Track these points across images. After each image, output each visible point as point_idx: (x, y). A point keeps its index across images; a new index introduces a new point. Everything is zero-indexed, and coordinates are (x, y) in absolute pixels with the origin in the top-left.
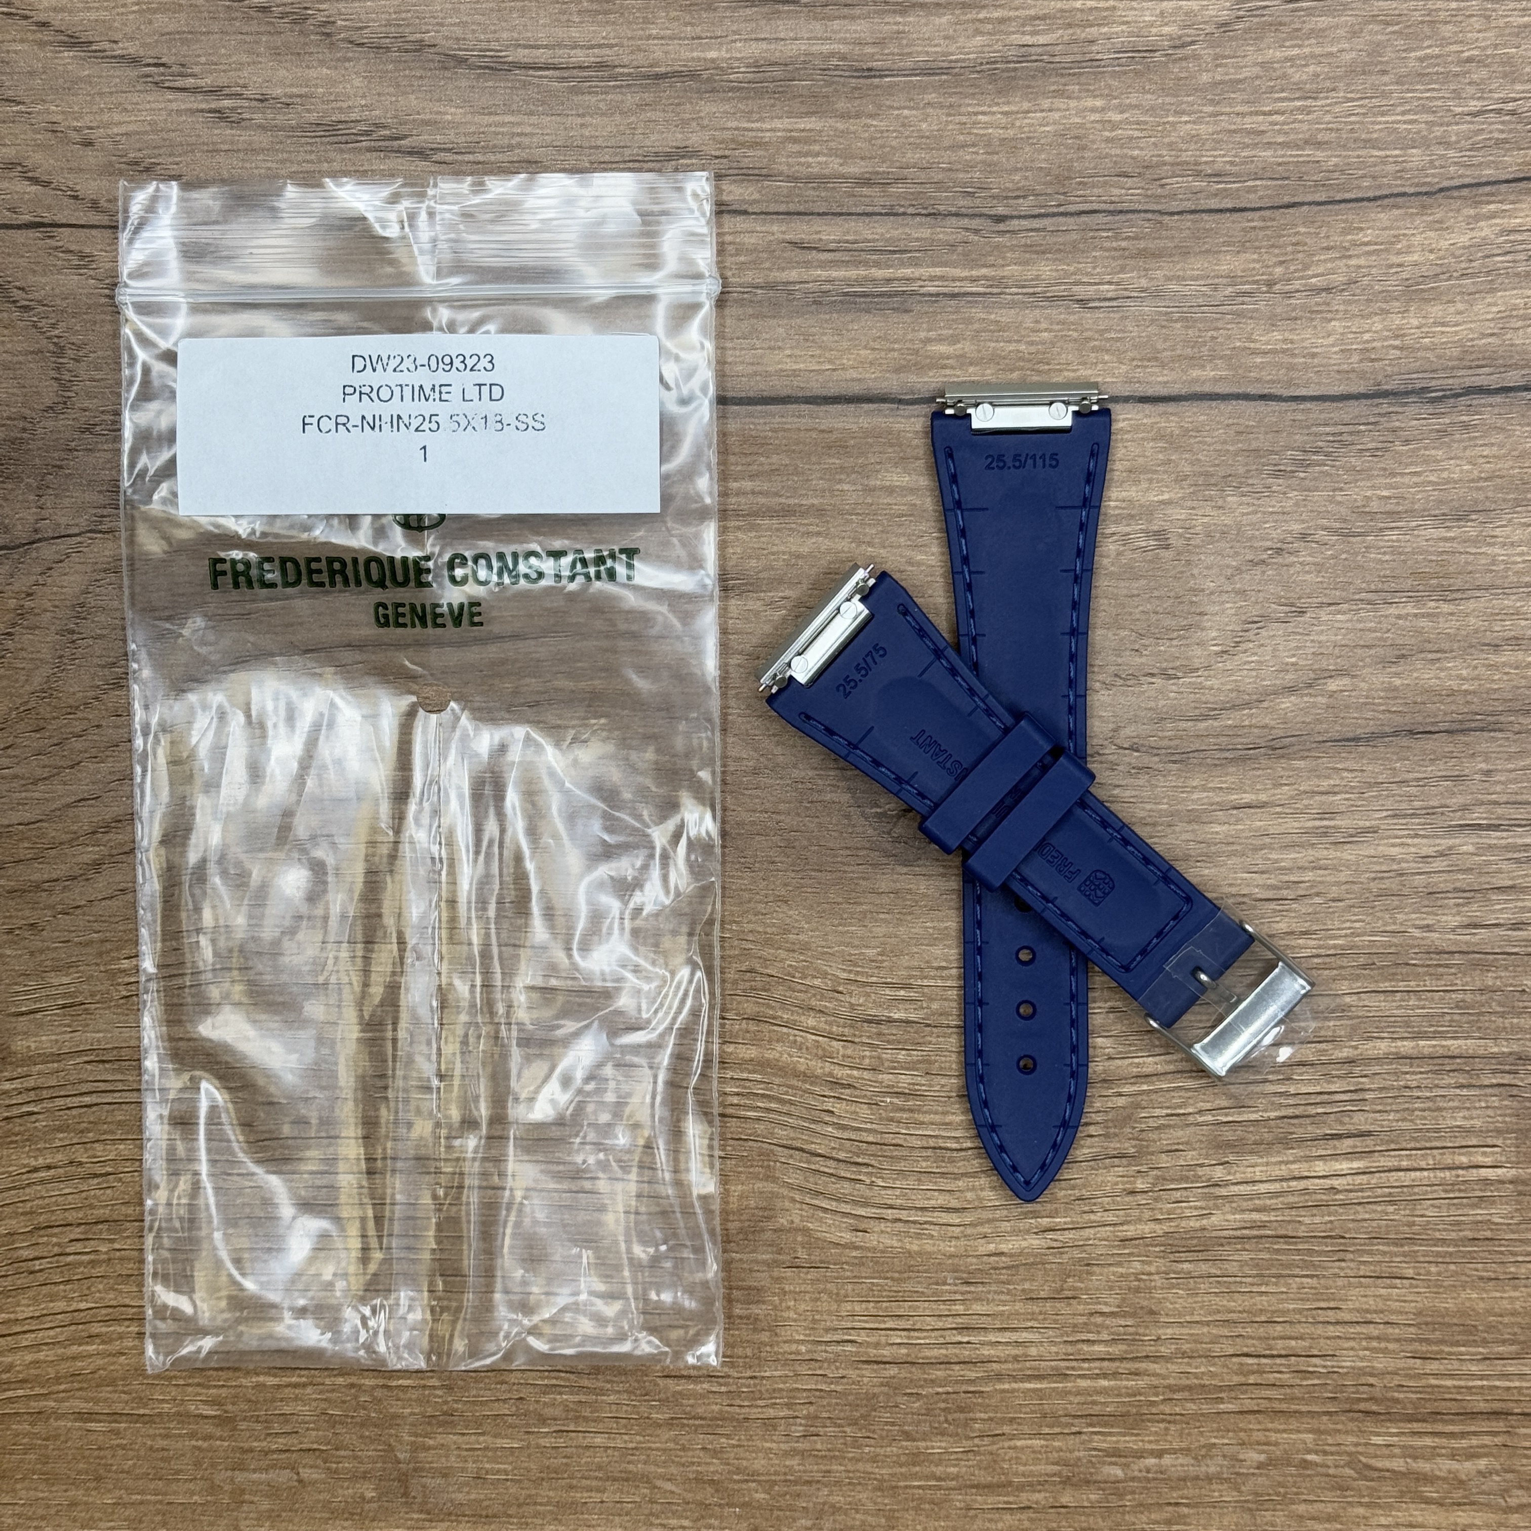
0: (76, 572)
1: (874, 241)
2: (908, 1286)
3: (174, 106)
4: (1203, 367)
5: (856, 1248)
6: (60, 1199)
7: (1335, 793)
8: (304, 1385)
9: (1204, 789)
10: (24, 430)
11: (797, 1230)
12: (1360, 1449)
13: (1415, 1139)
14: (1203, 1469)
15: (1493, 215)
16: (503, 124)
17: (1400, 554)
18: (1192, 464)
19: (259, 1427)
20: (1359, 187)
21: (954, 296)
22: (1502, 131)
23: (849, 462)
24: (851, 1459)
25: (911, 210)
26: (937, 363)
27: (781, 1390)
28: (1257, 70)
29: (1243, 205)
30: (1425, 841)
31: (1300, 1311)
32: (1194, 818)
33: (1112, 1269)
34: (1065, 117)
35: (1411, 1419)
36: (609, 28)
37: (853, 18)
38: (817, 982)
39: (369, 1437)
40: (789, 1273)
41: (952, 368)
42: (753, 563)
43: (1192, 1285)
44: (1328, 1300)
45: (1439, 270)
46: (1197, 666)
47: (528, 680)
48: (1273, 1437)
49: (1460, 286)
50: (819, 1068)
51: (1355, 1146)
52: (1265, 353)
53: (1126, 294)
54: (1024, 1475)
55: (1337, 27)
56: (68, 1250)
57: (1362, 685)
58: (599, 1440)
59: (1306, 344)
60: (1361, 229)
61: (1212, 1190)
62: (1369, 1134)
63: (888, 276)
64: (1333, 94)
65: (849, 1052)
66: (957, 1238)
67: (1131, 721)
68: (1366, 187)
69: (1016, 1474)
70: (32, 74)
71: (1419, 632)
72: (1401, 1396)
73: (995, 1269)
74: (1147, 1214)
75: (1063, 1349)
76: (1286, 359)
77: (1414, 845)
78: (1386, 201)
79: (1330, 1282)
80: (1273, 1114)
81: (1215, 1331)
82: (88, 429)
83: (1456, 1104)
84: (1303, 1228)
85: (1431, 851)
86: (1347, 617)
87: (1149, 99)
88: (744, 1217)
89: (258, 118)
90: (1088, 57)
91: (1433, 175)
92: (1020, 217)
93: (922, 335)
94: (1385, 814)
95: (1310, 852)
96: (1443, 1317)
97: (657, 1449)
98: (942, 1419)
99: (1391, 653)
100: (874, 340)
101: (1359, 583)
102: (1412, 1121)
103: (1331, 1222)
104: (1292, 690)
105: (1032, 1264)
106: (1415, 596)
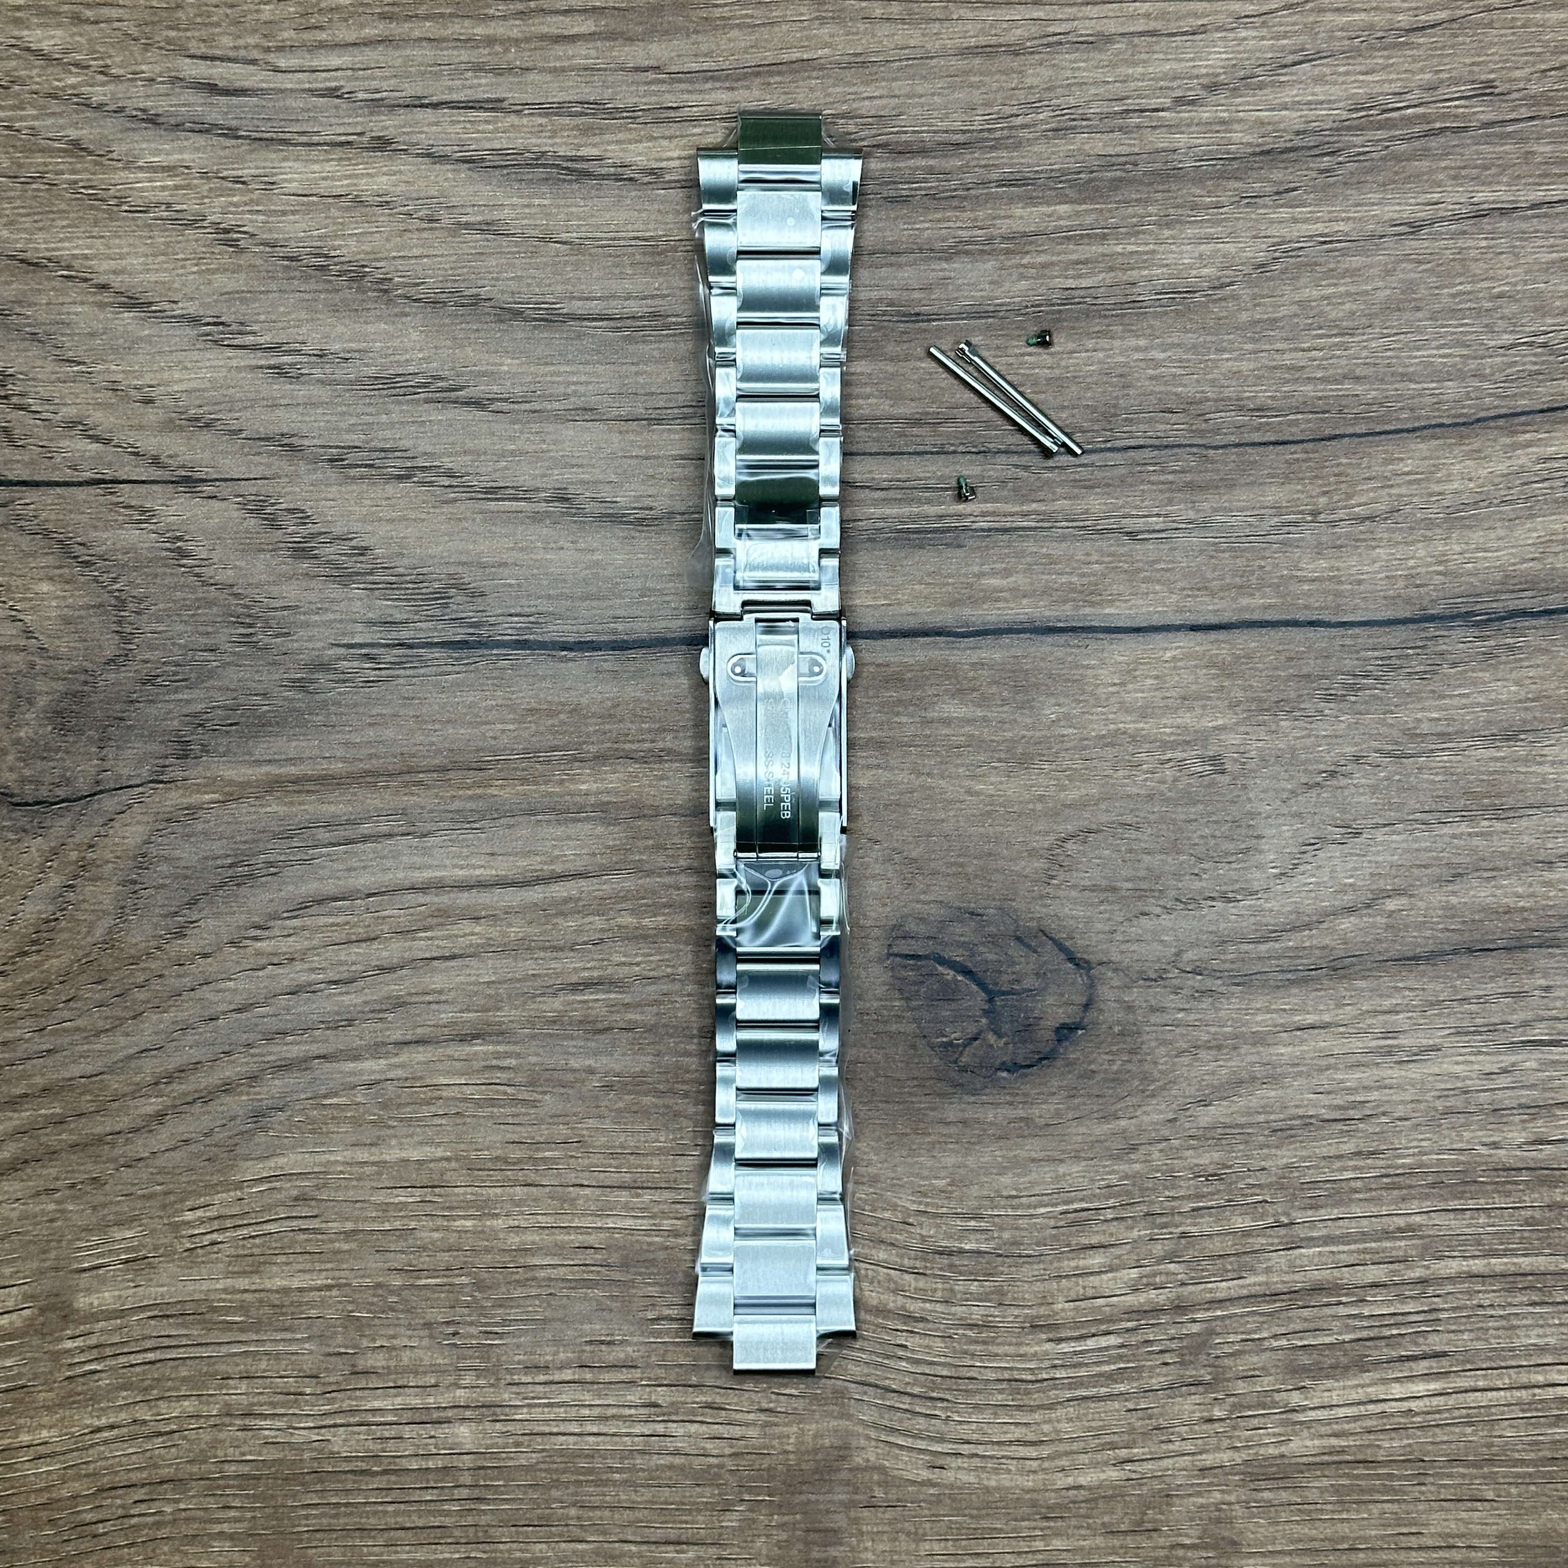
0: (138, 823)
1: (926, 478)
2: (985, 1523)
3: (234, 363)
4: (1253, 595)
5: (934, 1485)
6: (124, 1459)
7: (1397, 1012)
9: (1269, 1011)
10: (86, 683)
11: (874, 1468)
13: (1490, 1358)
15: (1529, 444)
16: (558, 374)
17: (1452, 774)
18: (1245, 690)
20: (1398, 419)
21: (1005, 530)
22: (1535, 363)
23: (907, 695)
25: (961, 449)
26: (991, 596)
28: (1294, 308)
29: (1286, 438)
30: (1488, 1058)
31: (1383, 1537)
32: (1259, 1039)
33: (1192, 1499)
34: (1108, 357)
36: (661, 280)
37: (900, 266)
38: (887, 1215)
40: (866, 1513)
41: (1006, 601)
43: (1272, 1515)
44: (1410, 1525)
45: (1478, 498)
46: (1256, 888)
47: (590, 919)
49: (1500, 512)
50: (893, 1302)
51: (1431, 1368)
52: (1313, 580)
53: (1175, 525)
55: (1371, 266)
56: (132, 1512)
57: (1420, 904)
59: (1353, 571)
60: (1402, 459)
61: (1290, 1416)
62: (1444, 1354)
63: (940, 512)
64: (1370, 330)
65: (921, 1284)
66: (1035, 1472)
67: (1193, 945)
68: (1405, 419)
70: (92, 335)
71: (1474, 850)
73: (1074, 1502)
74: (1226, 1443)
76: (1333, 586)
77: (1478, 1062)
78: (1425, 432)
79: (1411, 1507)
80: (1347, 1337)
81: (1297, 1560)
82: (150, 680)
83: (1528, 1322)
84: (1382, 1452)
85: (1494, 1068)
86: (1404, 837)
87: (1190, 338)
88: (819, 1456)
89: (317, 373)
90: (1130, 298)
91: (1470, 407)
93: (976, 569)
94: (1447, 1032)
95: (1375, 1071)
96: (1525, 1539)
99: (1446, 873)
100: (929, 575)
101: (1412, 804)
102: (1486, 1340)
103: (1410, 1445)
104: (1350, 910)
105: (1112, 1496)
106: (1467, 815)
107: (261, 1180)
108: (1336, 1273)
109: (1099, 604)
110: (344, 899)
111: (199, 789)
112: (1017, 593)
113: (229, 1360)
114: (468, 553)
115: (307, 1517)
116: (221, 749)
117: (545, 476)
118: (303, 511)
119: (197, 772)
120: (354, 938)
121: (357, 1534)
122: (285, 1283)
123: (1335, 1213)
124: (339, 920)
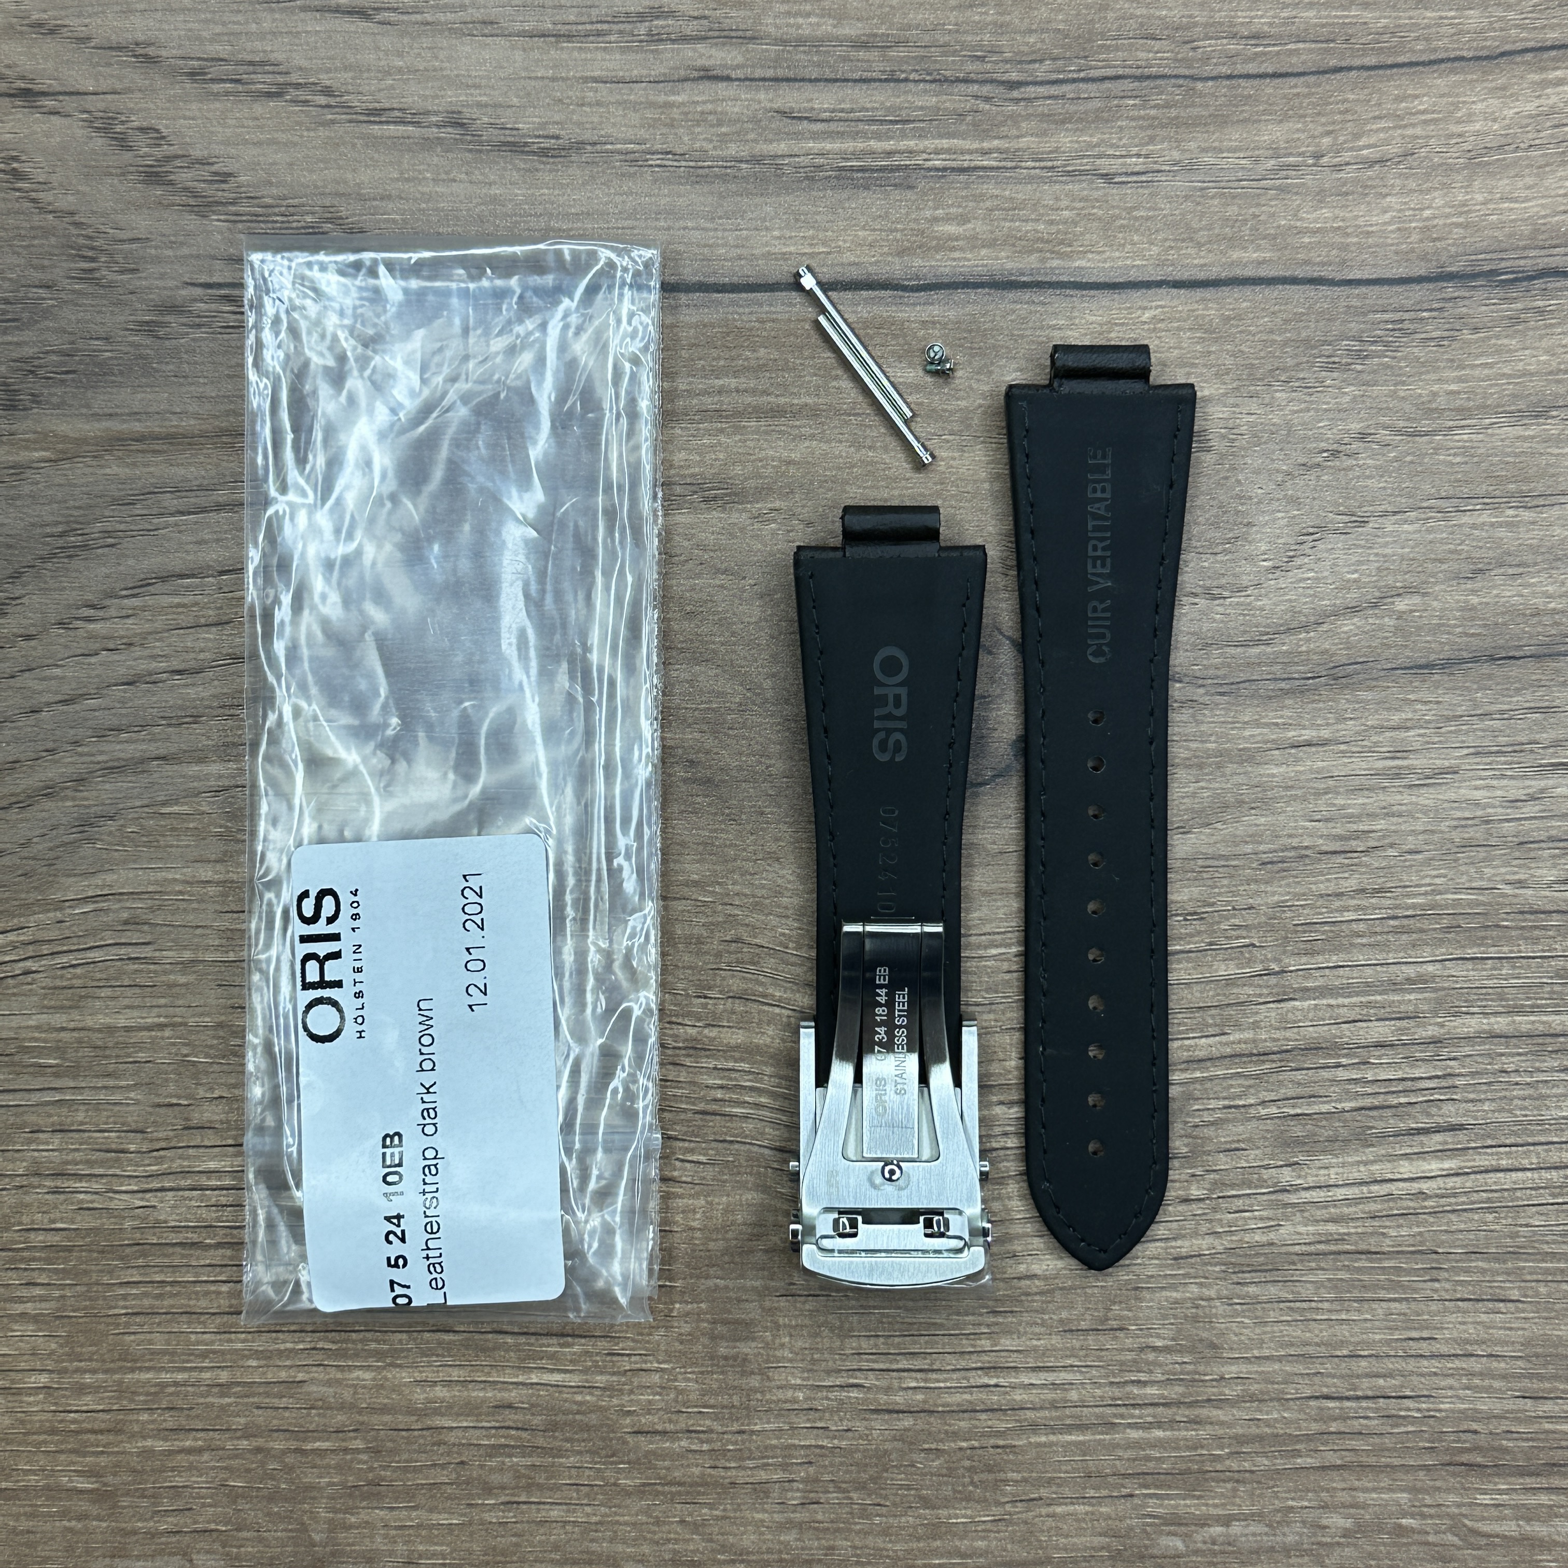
1: (873, 109)
2: (923, 1318)
4: (1245, 248)
7: (1408, 729)
8: (199, 1451)
9: (1257, 724)
12: (1464, 1510)
13: (1515, 1134)
14: (1278, 1539)
17: (1473, 456)
18: (1234, 356)
19: (145, 1503)
20: (1414, 51)
21: (962, 170)
24: (858, 1532)
25: (913, 76)
26: (945, 244)
27: (775, 1447)
29: (1283, 70)
30: (1513, 782)
31: (1388, 1342)
32: (1247, 757)
33: (1164, 1293)
35: (1523, 1472)
39: (278, 1513)
40: (783, 1303)
41: (962, 249)
42: (738, 470)
43: (1259, 1314)
44: (1421, 1328)
45: (1503, 141)
46: (1245, 583)
48: (1361, 1497)
49: (1528, 158)
51: (1446, 1143)
52: (1314, 232)
53: (1156, 167)
54: (1066, 1550)
57: (1435, 604)
58: (555, 1513)
59: (1361, 222)
60: (1416, 97)
61: (1280, 1197)
62: (1461, 1127)
63: (888, 149)
68: (1419, 50)
69: (1057, 1548)
71: (1498, 543)
72: (1511, 1444)
73: (1028, 1294)
74: (1204, 1227)
75: (1110, 1392)
76: (1337, 239)
77: (1501, 788)
78: (1443, 66)
79: (1422, 1306)
80: (1348, 1105)
81: (1288, 1368)
83: (1560, 1091)
84: (1388, 1241)
85: (1520, 794)
86: (1416, 526)
88: (730, 1235)
91: (1493, 38)
92: (1035, 83)
93: (928, 213)
94: (1466, 751)
95: (1382, 796)
96: (1556, 1346)
97: (626, 1524)
98: (967, 1480)
99: (1467, 568)
100: (874, 220)
101: (1427, 488)
102: (1510, 1111)
103: (1420, 1234)
104: (1354, 610)
105: (1071, 1288)
106: (1491, 502)
107: (86, 900)
108: (1334, 1030)
109: (1068, 256)
110: (193, 576)
111: (27, 445)
112: (974, 242)
113: (40, 1109)
114: (345, 182)
115: (125, 1297)
116: (55, 400)
117: (437, 97)
118: (157, 131)
119: (25, 426)
120: (203, 621)
121: (184, 1318)
122: (108, 1020)
123: (1334, 960)
124: (185, 600)
